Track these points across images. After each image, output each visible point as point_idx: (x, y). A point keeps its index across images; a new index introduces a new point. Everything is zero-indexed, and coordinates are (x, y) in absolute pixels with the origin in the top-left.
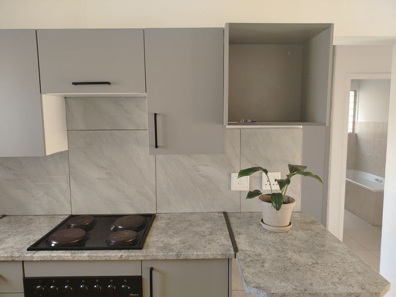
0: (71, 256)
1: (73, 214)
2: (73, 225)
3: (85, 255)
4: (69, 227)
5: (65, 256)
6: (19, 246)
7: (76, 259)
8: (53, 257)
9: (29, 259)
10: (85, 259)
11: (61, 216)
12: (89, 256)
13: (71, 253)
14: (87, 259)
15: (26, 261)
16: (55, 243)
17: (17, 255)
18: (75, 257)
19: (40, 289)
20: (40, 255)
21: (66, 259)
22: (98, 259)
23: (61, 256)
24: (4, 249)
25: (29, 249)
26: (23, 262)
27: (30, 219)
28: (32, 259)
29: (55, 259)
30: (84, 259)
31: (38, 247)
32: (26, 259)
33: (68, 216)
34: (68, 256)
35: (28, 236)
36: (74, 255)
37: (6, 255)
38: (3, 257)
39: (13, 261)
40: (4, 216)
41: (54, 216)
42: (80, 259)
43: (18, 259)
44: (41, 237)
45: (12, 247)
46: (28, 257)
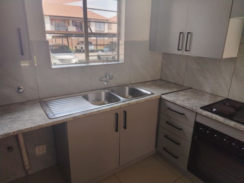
0: (223, 120)
1: (229, 98)
2: (227, 104)
3: (232, 123)
4: (225, 104)
5: (220, 119)
6: (196, 105)
7: (226, 123)
8: (213, 117)
9: (200, 113)
10: (232, 126)
11: (221, 97)
12: (234, 125)
13: (224, 119)
14: (233, 126)
15: (198, 113)
16: (215, 110)
17: (195, 108)
18: (226, 122)
19: (202, 130)
20: (206, 113)
21: (220, 121)
22: (241, 129)
23: (217, 118)
24: (189, 103)
25: (201, 108)
26: (197, 113)
27: (204, 94)
29: (213, 118)
30: (230, 125)
31: (205, 108)
32: (198, 112)
33: (225, 98)
34: (221, 120)
35: (201, 102)
36: (226, 121)
37: (190, 107)
38: (188, 107)
39: (192, 111)
40: (191, 88)
41: (217, 96)
42: (228, 124)
43: (195, 111)
44: (208, 104)
45: (193, 104)
46: (200, 111)
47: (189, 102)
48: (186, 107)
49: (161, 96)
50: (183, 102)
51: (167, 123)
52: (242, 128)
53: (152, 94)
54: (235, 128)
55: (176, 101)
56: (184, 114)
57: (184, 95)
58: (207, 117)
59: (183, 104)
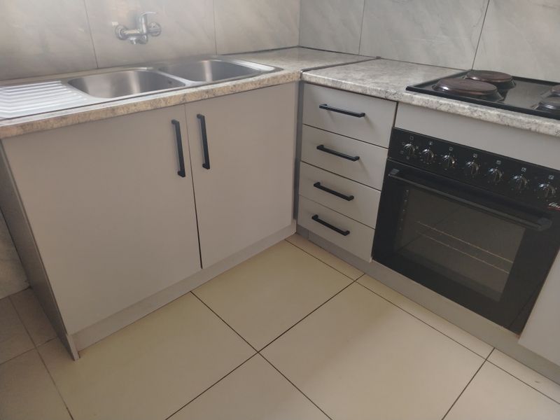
0: (469, 109)
3: (492, 114)
5: (459, 107)
7: (475, 115)
8: (440, 105)
9: (407, 101)
12: (499, 116)
14: (495, 119)
15: (401, 102)
17: (392, 91)
18: (476, 111)
19: (410, 149)
21: (460, 111)
25: (408, 89)
26: (398, 102)
28: (410, 102)
30: (491, 119)
31: (422, 89)
32: (402, 100)
34: (464, 108)
37: (379, 89)
38: (376, 90)
39: (386, 99)
40: (378, 58)
42: (483, 117)
43: (391, 97)
45: (387, 83)
46: (407, 96)
47: (376, 81)
48: (368, 93)
49: (301, 74)
50: (361, 81)
51: (321, 148)
52: (518, 121)
53: (278, 69)
54: (502, 123)
55: (343, 81)
56: (363, 115)
57: (363, 70)
58: (427, 108)
59: (363, 85)
